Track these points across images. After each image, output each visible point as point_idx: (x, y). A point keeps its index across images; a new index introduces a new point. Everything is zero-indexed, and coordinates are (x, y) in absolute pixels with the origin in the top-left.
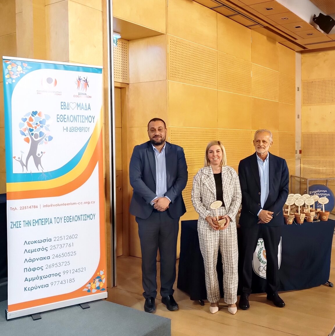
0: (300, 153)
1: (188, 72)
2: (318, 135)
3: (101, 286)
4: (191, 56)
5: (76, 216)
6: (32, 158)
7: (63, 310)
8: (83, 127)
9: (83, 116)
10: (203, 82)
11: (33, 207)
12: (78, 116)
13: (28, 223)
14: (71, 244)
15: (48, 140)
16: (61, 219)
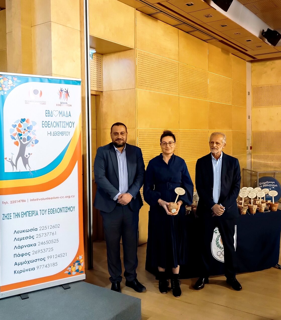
0: (250, 149)
1: (153, 81)
2: (266, 133)
3: (80, 269)
4: (156, 67)
5: (59, 208)
6: (20, 158)
7: (47, 290)
8: (64, 132)
9: (65, 122)
10: (166, 89)
11: (22, 201)
12: (60, 122)
13: (17, 215)
14: (55, 233)
15: (34, 143)
16: (46, 211)
